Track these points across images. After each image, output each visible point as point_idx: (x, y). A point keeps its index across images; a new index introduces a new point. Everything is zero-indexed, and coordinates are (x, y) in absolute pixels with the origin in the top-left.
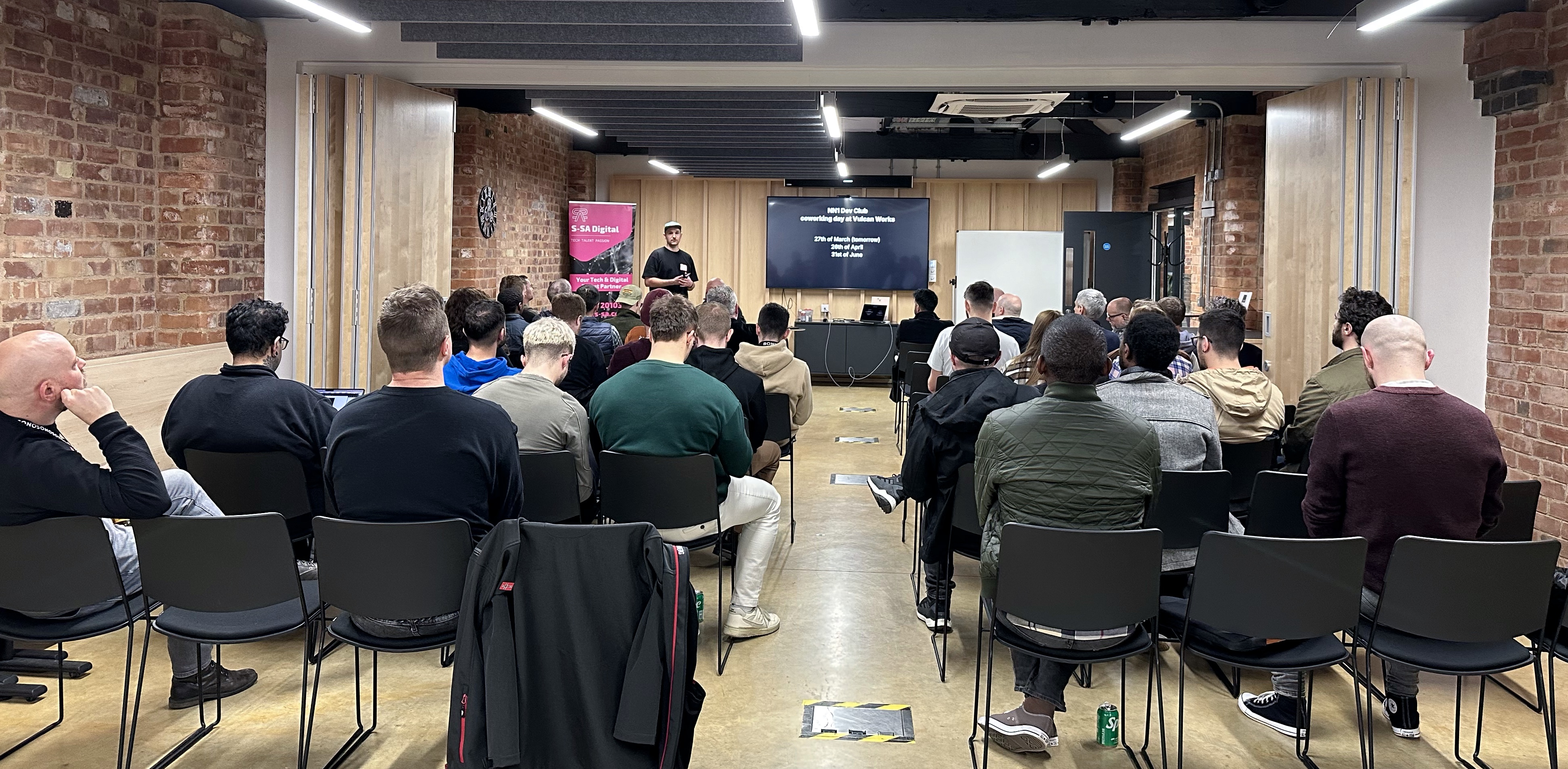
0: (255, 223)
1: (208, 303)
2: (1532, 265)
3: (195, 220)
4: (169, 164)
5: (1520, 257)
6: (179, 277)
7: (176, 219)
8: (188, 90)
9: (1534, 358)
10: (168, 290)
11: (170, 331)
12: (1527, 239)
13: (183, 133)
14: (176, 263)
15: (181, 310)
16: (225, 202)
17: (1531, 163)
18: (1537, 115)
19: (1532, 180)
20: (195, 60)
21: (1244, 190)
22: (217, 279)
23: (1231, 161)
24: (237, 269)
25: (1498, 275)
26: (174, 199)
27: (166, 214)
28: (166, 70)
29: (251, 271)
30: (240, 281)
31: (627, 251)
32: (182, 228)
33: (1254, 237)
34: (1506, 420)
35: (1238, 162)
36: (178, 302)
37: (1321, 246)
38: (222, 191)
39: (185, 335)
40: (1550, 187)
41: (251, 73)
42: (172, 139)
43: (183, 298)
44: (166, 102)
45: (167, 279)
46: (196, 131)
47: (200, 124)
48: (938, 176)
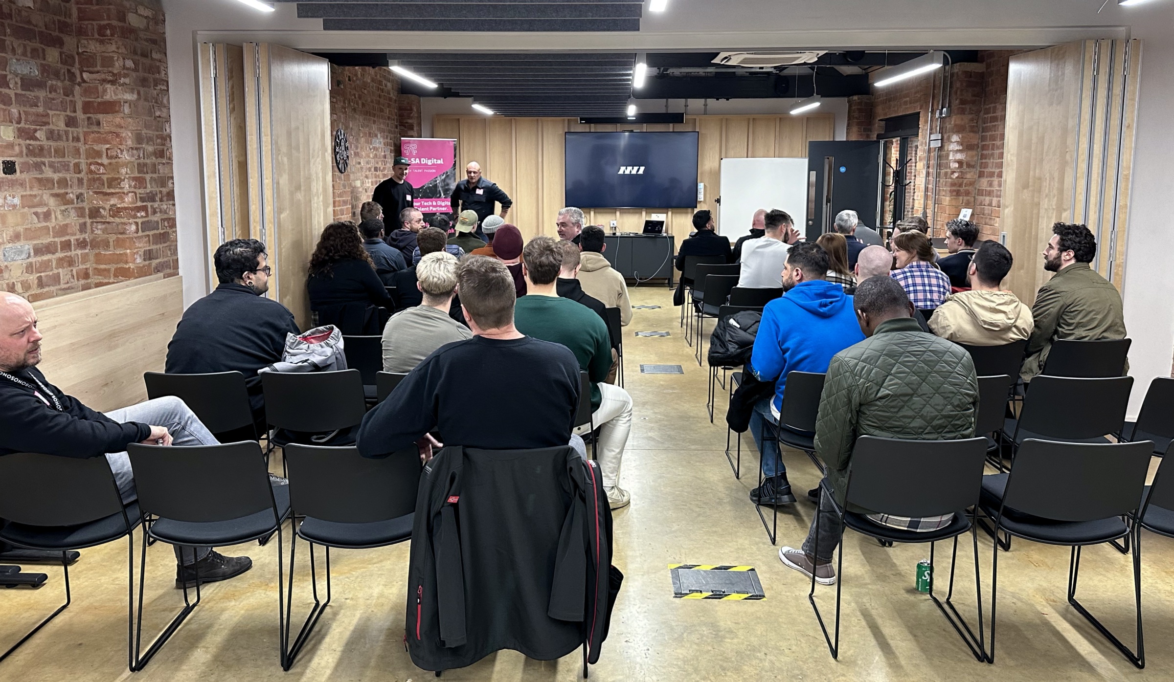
0: (166, 172)
1: (134, 243)
3: (118, 172)
4: (91, 124)
6: (107, 220)
7: (101, 171)
8: (104, 59)
10: (99, 232)
11: (103, 267)
13: (102, 97)
14: (104, 209)
15: (112, 248)
16: (141, 155)
20: (108, 32)
21: (967, 126)
22: (140, 221)
23: (957, 102)
24: (155, 212)
26: (98, 154)
27: (93, 167)
28: (83, 41)
29: (166, 213)
30: (157, 222)
31: (450, 179)
32: (107, 179)
33: (973, 163)
35: (963, 102)
36: (109, 242)
37: (1056, 180)
38: (138, 146)
39: (116, 269)
41: (154, 42)
42: (92, 102)
43: (112, 238)
44: (85, 69)
45: (97, 222)
46: (113, 95)
47: (117, 88)
48: (705, 113)
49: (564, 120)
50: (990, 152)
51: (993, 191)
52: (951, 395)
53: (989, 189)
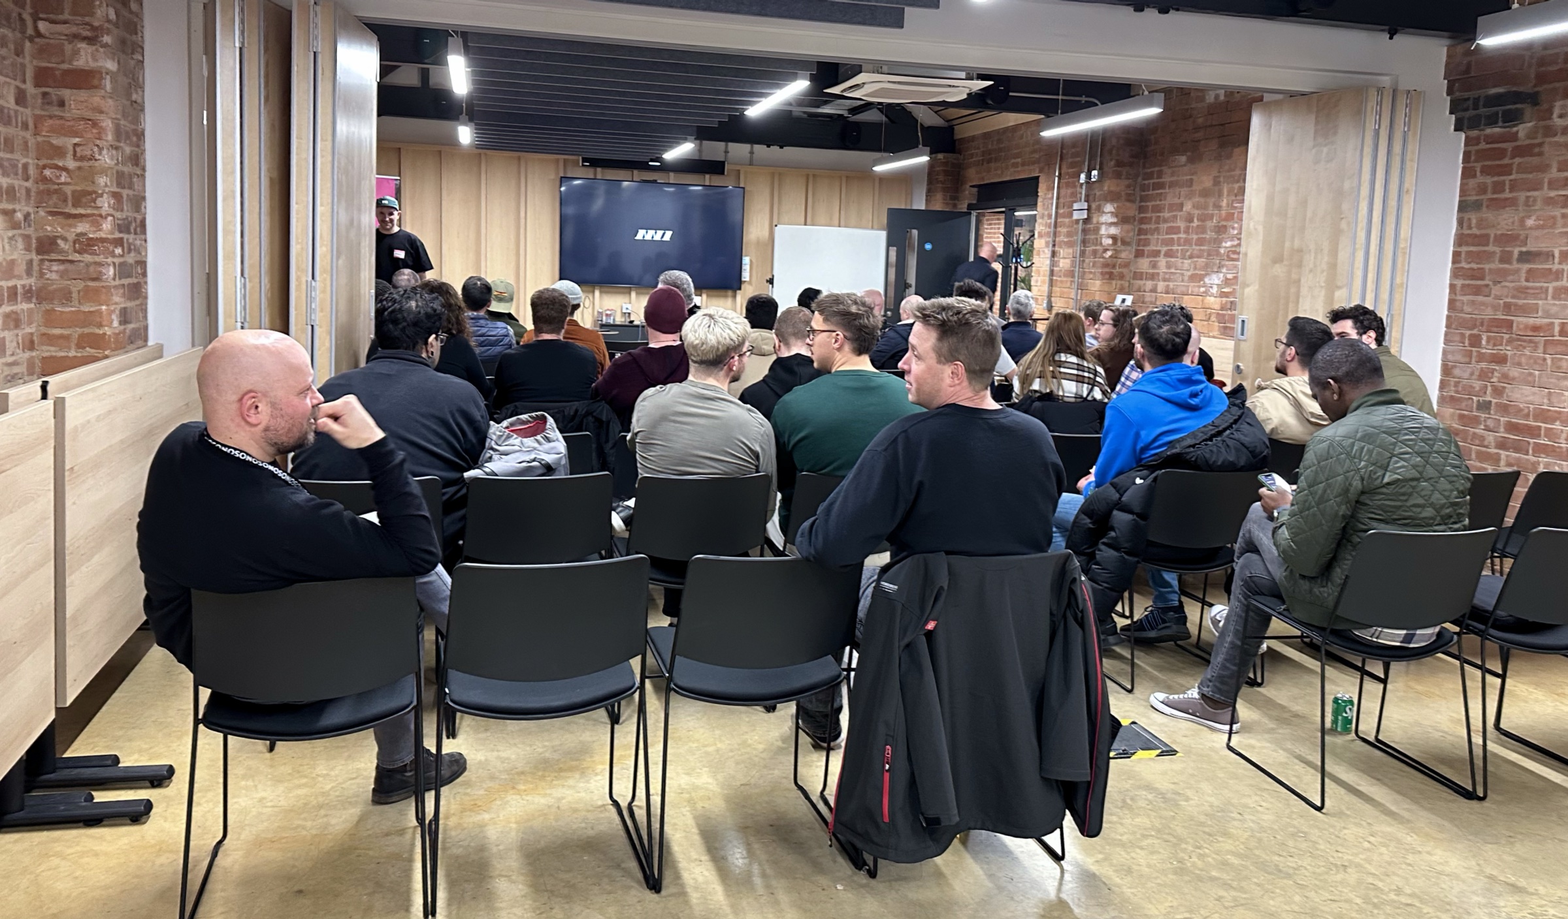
0: (140, 189)
1: (111, 295)
2: (1504, 274)
3: (93, 183)
4: (48, 103)
5: (1487, 267)
6: (70, 258)
7: (63, 179)
9: (1501, 360)
10: (54, 276)
11: (56, 333)
12: (1498, 250)
13: (70, 63)
14: (65, 239)
15: (76, 303)
16: (120, 158)
17: (1507, 178)
18: (1517, 132)
19: (1507, 195)
21: (1123, 193)
22: (117, 260)
23: (1112, 163)
24: (130, 251)
25: (1459, 283)
26: (60, 152)
27: (47, 172)
29: (138, 252)
30: (131, 265)
32: (74, 192)
33: (1128, 240)
34: (1461, 417)
35: (1119, 164)
36: (70, 293)
37: (1326, 251)
38: (118, 144)
39: (82, 336)
40: (1528, 203)
42: (52, 69)
43: (77, 286)
44: (41, 16)
45: (51, 261)
46: (90, 60)
47: (97, 50)
48: (751, 164)
49: (557, 161)
50: (1153, 226)
51: (1158, 274)
52: (1455, 479)
53: (1151, 271)
